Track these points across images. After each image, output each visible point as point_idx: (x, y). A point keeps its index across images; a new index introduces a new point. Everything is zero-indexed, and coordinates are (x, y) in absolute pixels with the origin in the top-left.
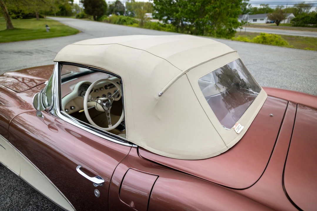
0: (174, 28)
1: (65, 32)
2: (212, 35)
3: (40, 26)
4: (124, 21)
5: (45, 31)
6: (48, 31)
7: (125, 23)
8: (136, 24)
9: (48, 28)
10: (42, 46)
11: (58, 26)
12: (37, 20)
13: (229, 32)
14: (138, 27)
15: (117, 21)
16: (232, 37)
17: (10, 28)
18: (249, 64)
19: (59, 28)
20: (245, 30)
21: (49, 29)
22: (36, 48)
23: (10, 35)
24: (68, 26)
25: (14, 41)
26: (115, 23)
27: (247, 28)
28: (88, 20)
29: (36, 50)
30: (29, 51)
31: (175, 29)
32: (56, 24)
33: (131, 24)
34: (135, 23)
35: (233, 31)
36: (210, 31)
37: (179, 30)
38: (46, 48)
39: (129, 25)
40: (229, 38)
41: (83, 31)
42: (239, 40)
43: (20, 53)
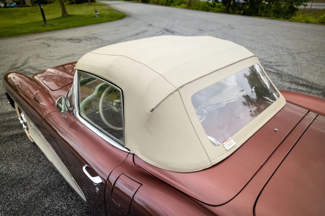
0: (224, 7)
1: (112, 17)
2: (267, 14)
3: (91, 11)
4: (171, 1)
5: (94, 17)
6: (97, 16)
7: (172, 4)
8: (183, 5)
9: (98, 13)
10: (90, 32)
11: (106, 10)
12: (89, 4)
13: (289, 10)
14: (185, 8)
15: (165, 2)
16: (292, 16)
17: (65, 15)
18: (303, 51)
19: (107, 13)
20: (311, 6)
21: (98, 15)
22: (85, 35)
23: (64, 22)
24: (116, 10)
25: (67, 28)
27: (314, 4)
28: (136, 3)
29: (85, 37)
30: (78, 38)
31: (225, 9)
32: (106, 8)
33: (179, 4)
34: (183, 3)
35: (295, 8)
36: (265, 10)
37: (230, 10)
38: (94, 34)
39: (176, 6)
40: (288, 19)
41: (129, 15)
42: (299, 21)
43: (71, 41)
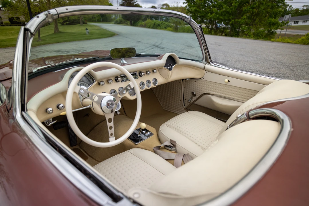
0: (207, 30)
1: (102, 35)
2: (248, 36)
3: (82, 30)
4: (158, 25)
5: (85, 34)
7: (159, 27)
8: (169, 28)
9: (88, 31)
10: (79, 46)
11: (97, 30)
12: (81, 25)
13: (268, 34)
14: (172, 31)
15: (152, 26)
16: (271, 39)
17: (56, 32)
19: (98, 32)
20: (286, 32)
22: (74, 48)
23: (55, 37)
24: (106, 30)
25: (58, 42)
26: (149, 27)
27: (288, 30)
28: (125, 25)
29: (73, 49)
30: (67, 51)
31: (208, 31)
32: (96, 28)
33: (165, 28)
34: (169, 27)
35: (273, 32)
36: (246, 33)
37: (213, 33)
38: (83, 48)
39: (162, 29)
41: (118, 34)
42: (279, 42)
43: (59, 52)
